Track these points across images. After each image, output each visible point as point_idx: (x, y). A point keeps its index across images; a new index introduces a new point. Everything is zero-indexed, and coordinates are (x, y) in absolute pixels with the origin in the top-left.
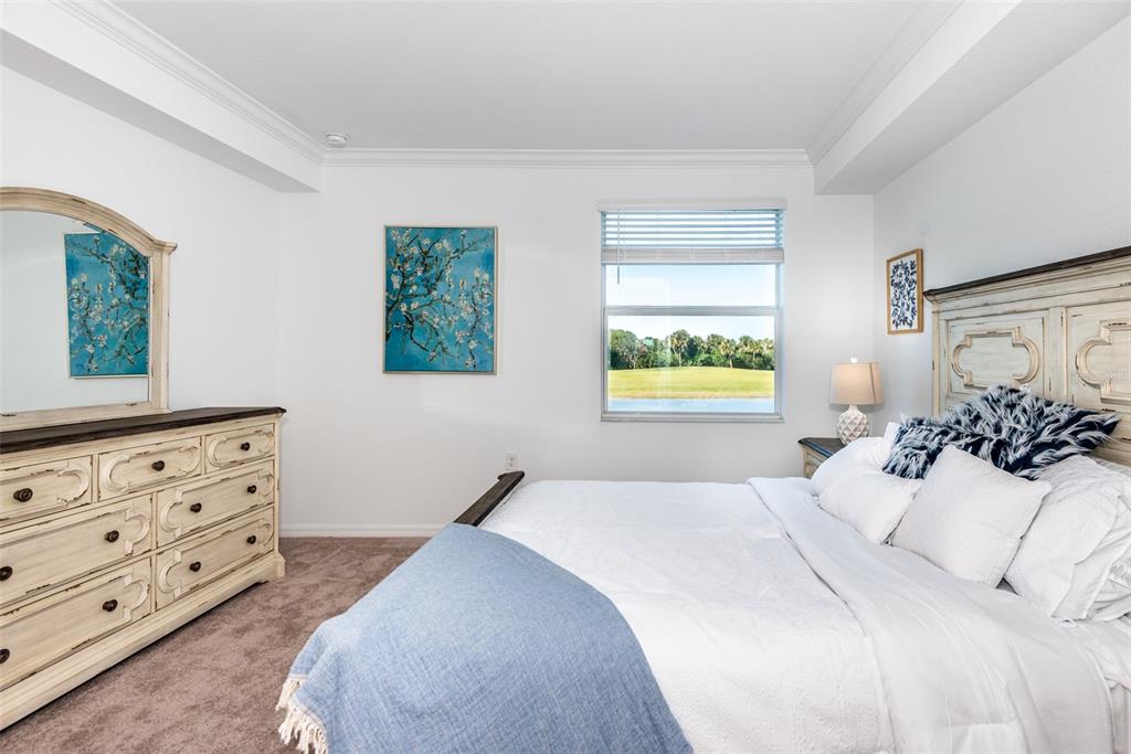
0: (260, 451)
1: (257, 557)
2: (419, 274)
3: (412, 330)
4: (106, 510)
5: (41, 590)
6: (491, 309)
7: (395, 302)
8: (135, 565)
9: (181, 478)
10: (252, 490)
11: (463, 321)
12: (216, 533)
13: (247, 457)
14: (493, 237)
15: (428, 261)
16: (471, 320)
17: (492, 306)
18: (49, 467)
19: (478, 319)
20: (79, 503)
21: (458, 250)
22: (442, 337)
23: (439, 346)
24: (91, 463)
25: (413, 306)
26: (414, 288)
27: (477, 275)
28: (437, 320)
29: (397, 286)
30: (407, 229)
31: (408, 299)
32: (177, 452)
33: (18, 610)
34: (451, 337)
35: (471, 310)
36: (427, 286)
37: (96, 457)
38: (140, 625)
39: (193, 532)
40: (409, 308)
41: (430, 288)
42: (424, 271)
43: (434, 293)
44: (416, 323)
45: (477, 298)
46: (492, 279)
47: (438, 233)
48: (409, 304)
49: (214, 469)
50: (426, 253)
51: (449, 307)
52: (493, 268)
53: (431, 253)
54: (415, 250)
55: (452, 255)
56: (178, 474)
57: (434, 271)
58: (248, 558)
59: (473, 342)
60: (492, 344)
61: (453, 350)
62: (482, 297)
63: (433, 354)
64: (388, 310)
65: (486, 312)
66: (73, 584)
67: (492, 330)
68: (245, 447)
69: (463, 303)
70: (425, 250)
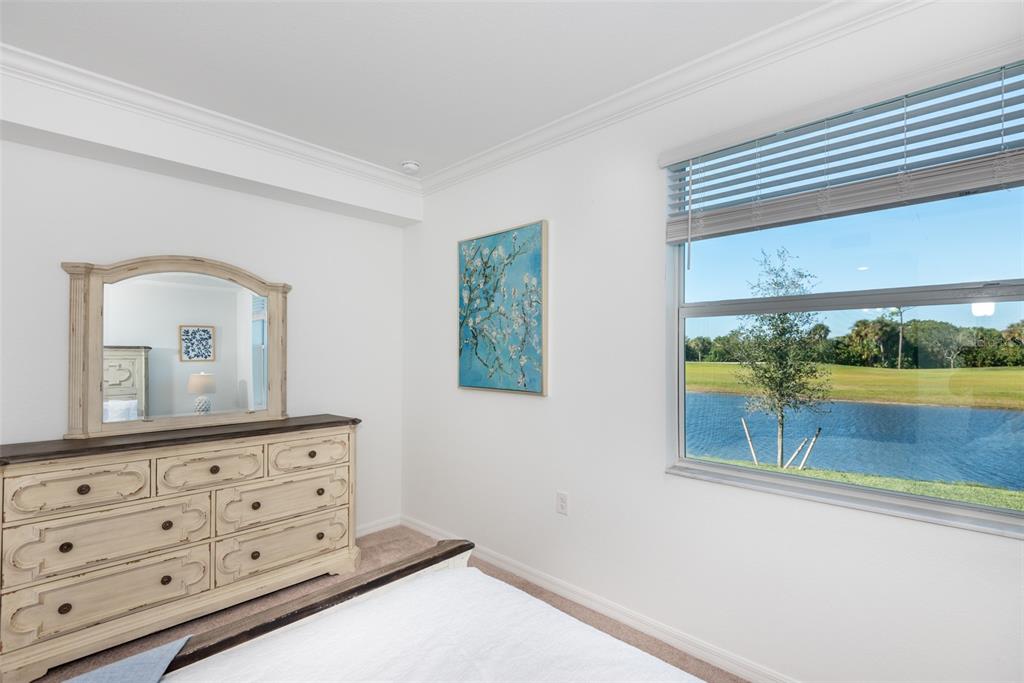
0: (332, 458)
1: (325, 552)
2: (482, 286)
3: (477, 344)
4: (162, 504)
5: (100, 562)
6: (539, 318)
7: (465, 317)
8: (193, 549)
9: (238, 480)
10: (321, 492)
11: (515, 335)
12: (279, 527)
13: (313, 463)
14: (541, 233)
15: (488, 271)
16: (521, 331)
17: (540, 316)
18: (107, 468)
19: (527, 332)
20: (138, 497)
21: (510, 256)
22: (499, 352)
23: (497, 362)
24: (150, 466)
25: (478, 320)
26: (478, 301)
27: (526, 280)
28: (494, 333)
29: (466, 301)
30: (472, 241)
31: (474, 312)
32: (237, 458)
33: (84, 574)
34: (506, 352)
35: (521, 321)
36: (487, 299)
37: (153, 462)
38: (199, 598)
39: (252, 526)
40: (474, 323)
41: (489, 300)
42: (485, 283)
43: (492, 305)
44: (480, 338)
45: (527, 308)
46: (540, 283)
47: (495, 238)
48: (474, 318)
49: (277, 473)
50: (486, 263)
51: (503, 319)
52: (540, 271)
53: (490, 264)
54: (478, 262)
55: (506, 262)
56: (234, 477)
57: (491, 282)
58: (316, 552)
59: (523, 358)
60: (540, 359)
61: (507, 367)
62: (531, 305)
63: (491, 370)
64: (461, 325)
65: (534, 323)
66: (134, 559)
67: (540, 343)
68: (312, 455)
69: (515, 314)
70: (485, 260)
